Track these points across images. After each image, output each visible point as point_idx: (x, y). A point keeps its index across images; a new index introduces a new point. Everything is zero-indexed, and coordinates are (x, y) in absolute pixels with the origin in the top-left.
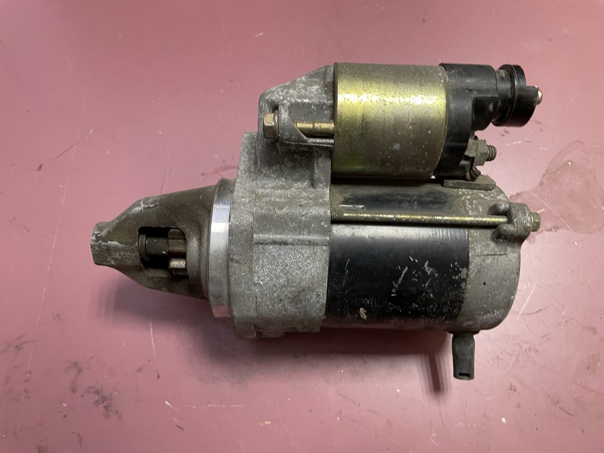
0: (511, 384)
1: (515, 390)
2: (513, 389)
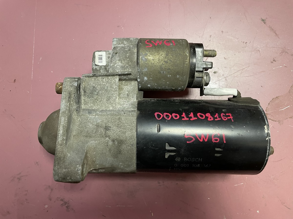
1: (265, 198)
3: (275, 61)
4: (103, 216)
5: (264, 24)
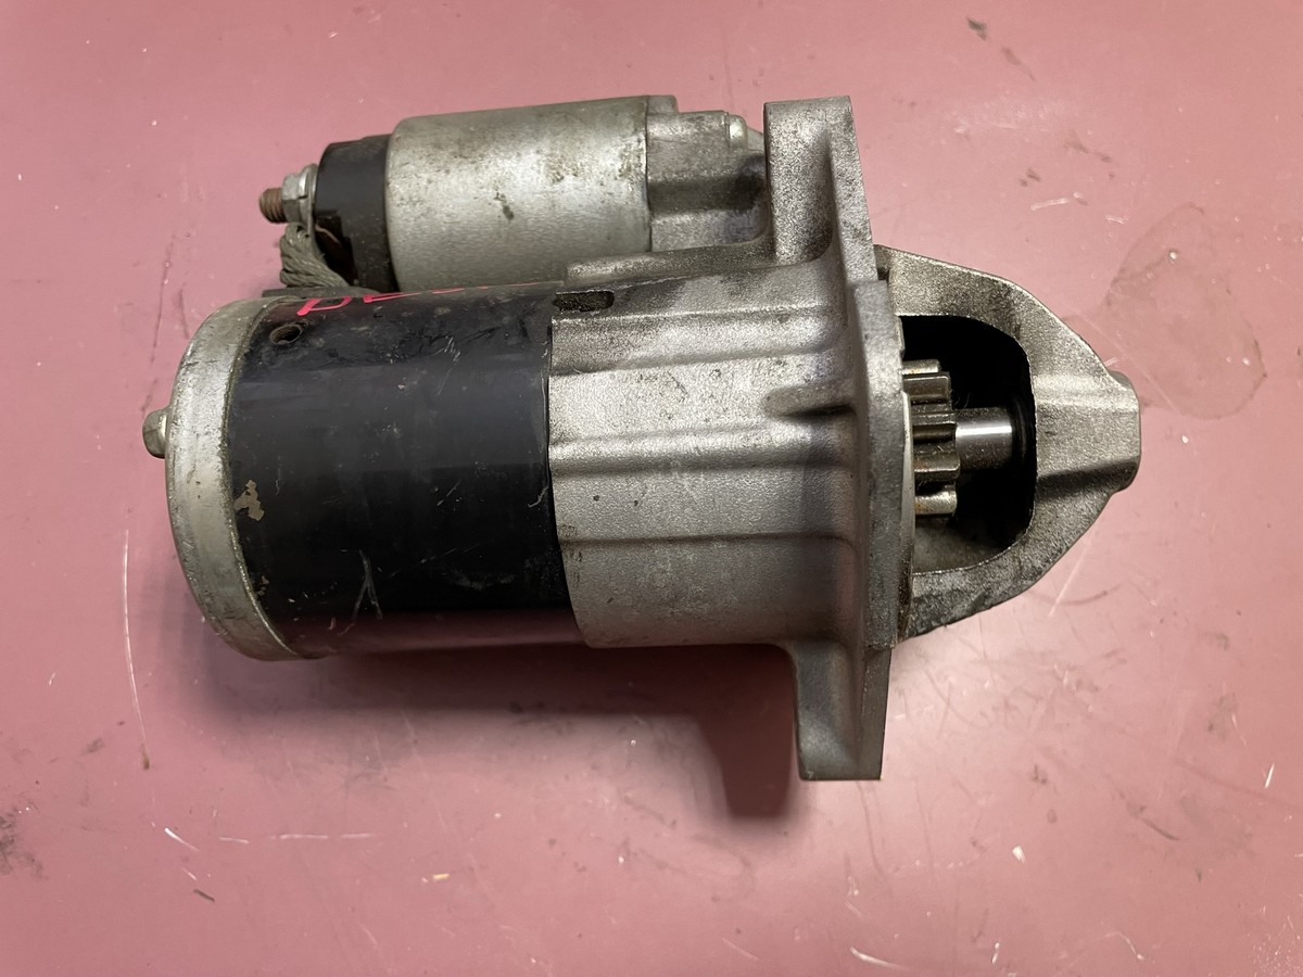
0: (1036, 768)
1: (1044, 781)
2: (1040, 778)
3: (1037, 179)
4: (202, 894)
5: (979, 38)
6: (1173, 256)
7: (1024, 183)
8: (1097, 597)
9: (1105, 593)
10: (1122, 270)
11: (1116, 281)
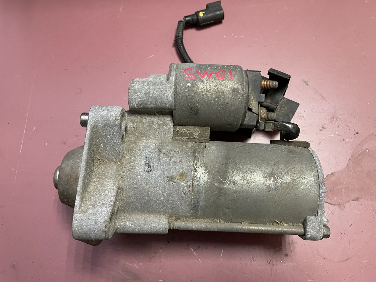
3: (325, 129)
5: (306, 85)
6: (367, 151)
7: (321, 130)
8: (346, 260)
9: (349, 259)
10: (352, 156)
11: (350, 159)
